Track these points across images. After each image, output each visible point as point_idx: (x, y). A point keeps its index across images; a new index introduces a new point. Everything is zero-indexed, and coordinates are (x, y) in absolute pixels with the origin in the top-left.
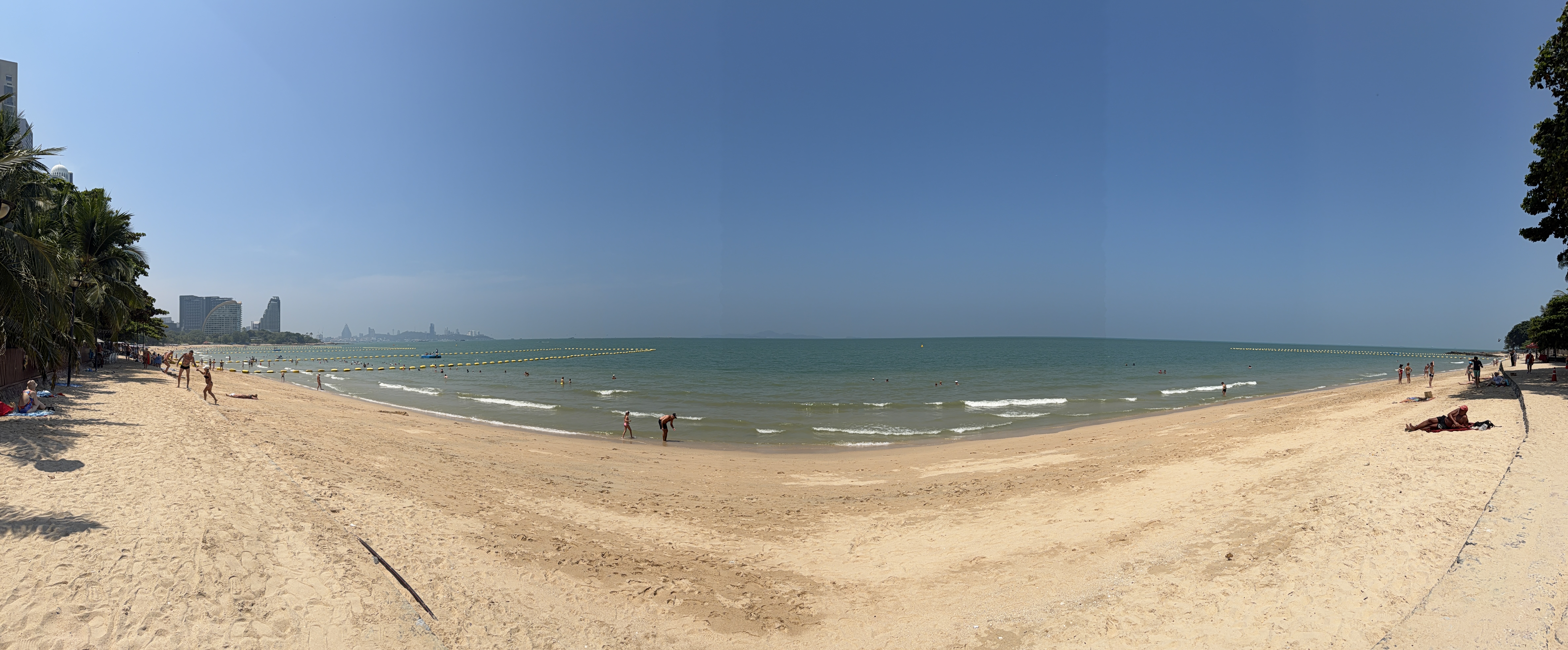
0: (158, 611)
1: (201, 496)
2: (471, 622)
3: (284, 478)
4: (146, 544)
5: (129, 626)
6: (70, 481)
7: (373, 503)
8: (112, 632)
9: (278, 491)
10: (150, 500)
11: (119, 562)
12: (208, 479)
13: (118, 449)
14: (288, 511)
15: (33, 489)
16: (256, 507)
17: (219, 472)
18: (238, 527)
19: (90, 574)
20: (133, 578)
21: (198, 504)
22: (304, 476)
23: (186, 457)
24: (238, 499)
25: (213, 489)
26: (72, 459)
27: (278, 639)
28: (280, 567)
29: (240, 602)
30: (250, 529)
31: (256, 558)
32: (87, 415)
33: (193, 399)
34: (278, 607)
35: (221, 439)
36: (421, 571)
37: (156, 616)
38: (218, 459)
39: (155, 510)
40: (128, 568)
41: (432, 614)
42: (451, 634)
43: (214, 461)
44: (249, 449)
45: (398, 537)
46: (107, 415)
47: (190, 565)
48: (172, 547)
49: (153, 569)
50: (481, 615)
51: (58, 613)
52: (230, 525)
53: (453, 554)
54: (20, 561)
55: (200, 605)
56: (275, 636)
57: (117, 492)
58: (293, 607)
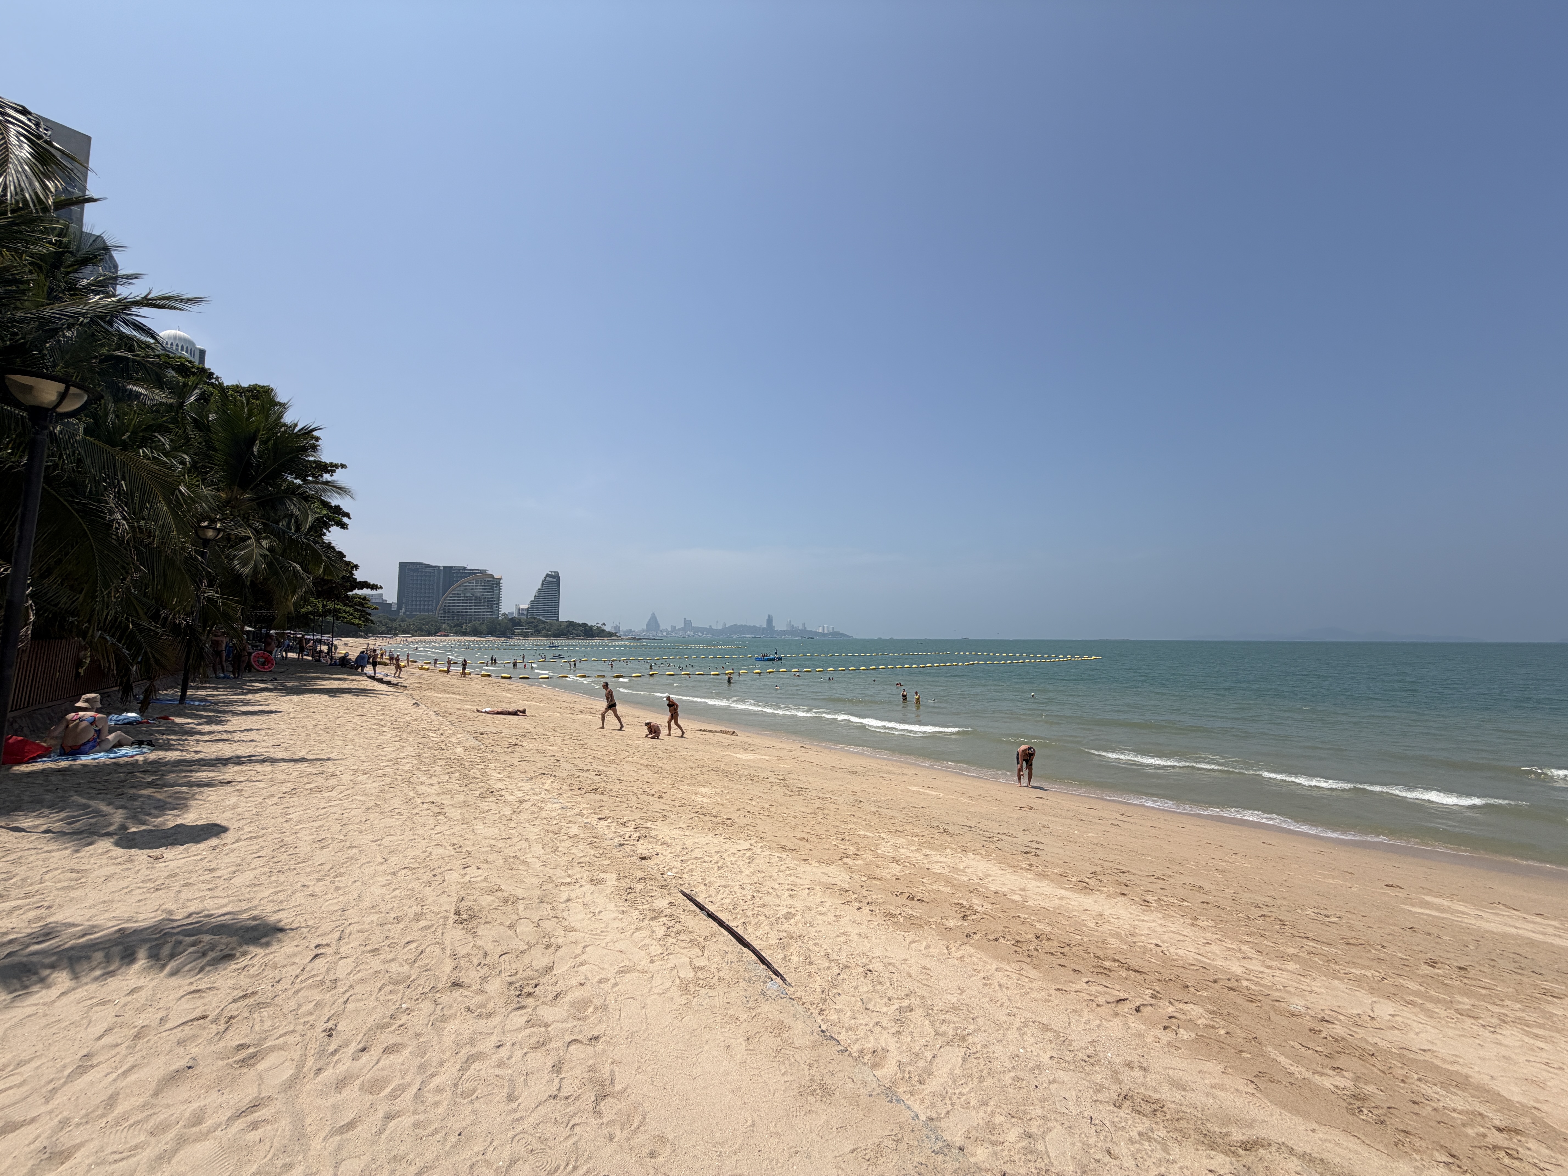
0: (387, 1020)
1: (447, 853)
2: (839, 991)
3: (573, 820)
4: (359, 931)
5: (336, 1051)
6: (199, 857)
7: (697, 845)
8: (303, 1067)
9: (566, 837)
10: (360, 867)
11: (311, 965)
12: (457, 829)
13: (296, 799)
14: (581, 860)
15: (115, 882)
16: (534, 860)
17: (475, 818)
18: (509, 888)
19: (254, 993)
20: (339, 984)
21: (444, 864)
22: (600, 816)
23: (419, 801)
24: (508, 852)
25: (466, 842)
26: (200, 823)
27: (575, 1023)
28: (574, 933)
29: (517, 985)
30: (527, 889)
31: (538, 925)
32: (227, 750)
33: (425, 717)
34: (574, 983)
35: (475, 772)
36: (766, 928)
37: (383, 1027)
38: (471, 800)
39: (371, 881)
40: (328, 971)
41: (784, 980)
42: (812, 1004)
43: (465, 804)
44: (519, 785)
45: (732, 887)
46: (268, 747)
47: (437, 950)
48: (405, 929)
49: (376, 963)
50: (854, 984)
51: (190, 1068)
52: (496, 887)
53: (810, 909)
54: (91, 1007)
55: (455, 999)
56: (571, 1020)
57: (299, 863)
58: (595, 980)
